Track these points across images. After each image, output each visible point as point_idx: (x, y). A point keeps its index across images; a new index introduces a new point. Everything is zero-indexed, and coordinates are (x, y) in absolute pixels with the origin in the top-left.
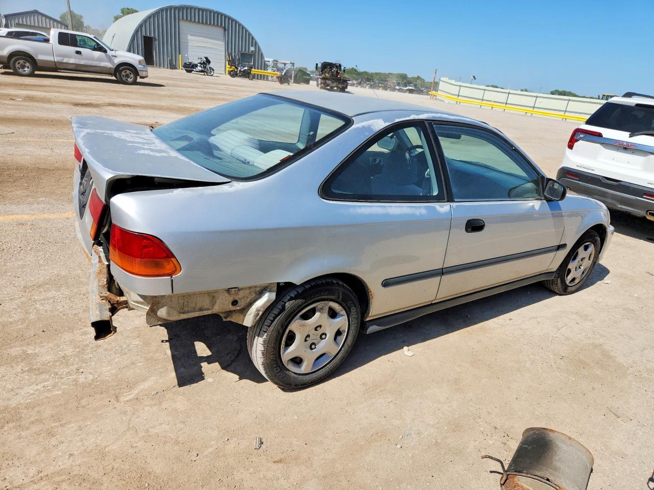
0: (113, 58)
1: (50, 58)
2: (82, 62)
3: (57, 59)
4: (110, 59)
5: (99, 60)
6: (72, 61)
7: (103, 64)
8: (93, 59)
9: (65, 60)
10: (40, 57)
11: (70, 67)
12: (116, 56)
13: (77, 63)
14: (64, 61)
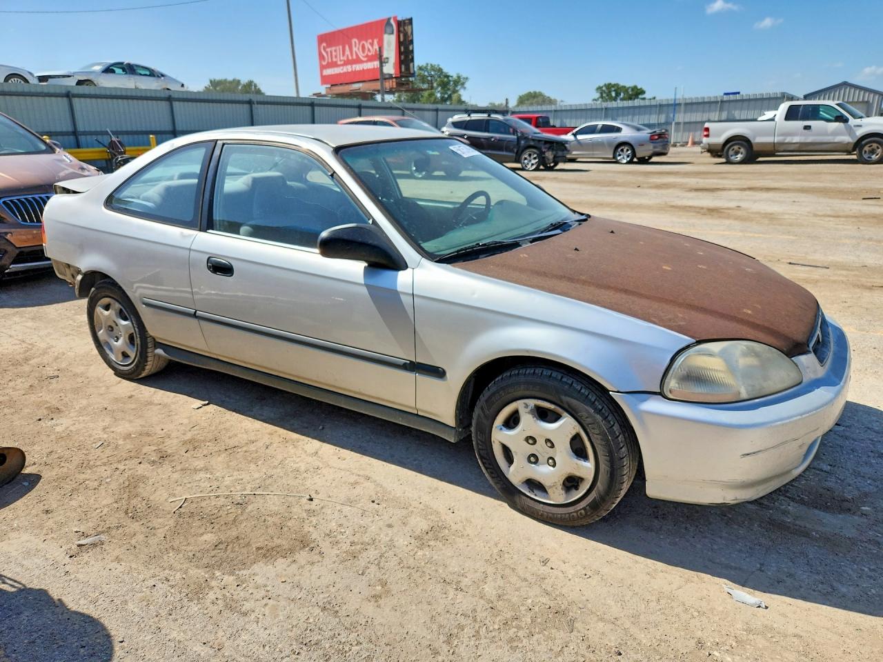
0: (855, 129)
1: (769, 139)
2: (810, 139)
3: (777, 139)
4: (850, 131)
5: (835, 133)
6: (796, 139)
7: (838, 139)
8: (826, 134)
9: (788, 140)
10: (758, 140)
11: (792, 148)
12: (860, 126)
13: (802, 141)
14: (786, 141)
